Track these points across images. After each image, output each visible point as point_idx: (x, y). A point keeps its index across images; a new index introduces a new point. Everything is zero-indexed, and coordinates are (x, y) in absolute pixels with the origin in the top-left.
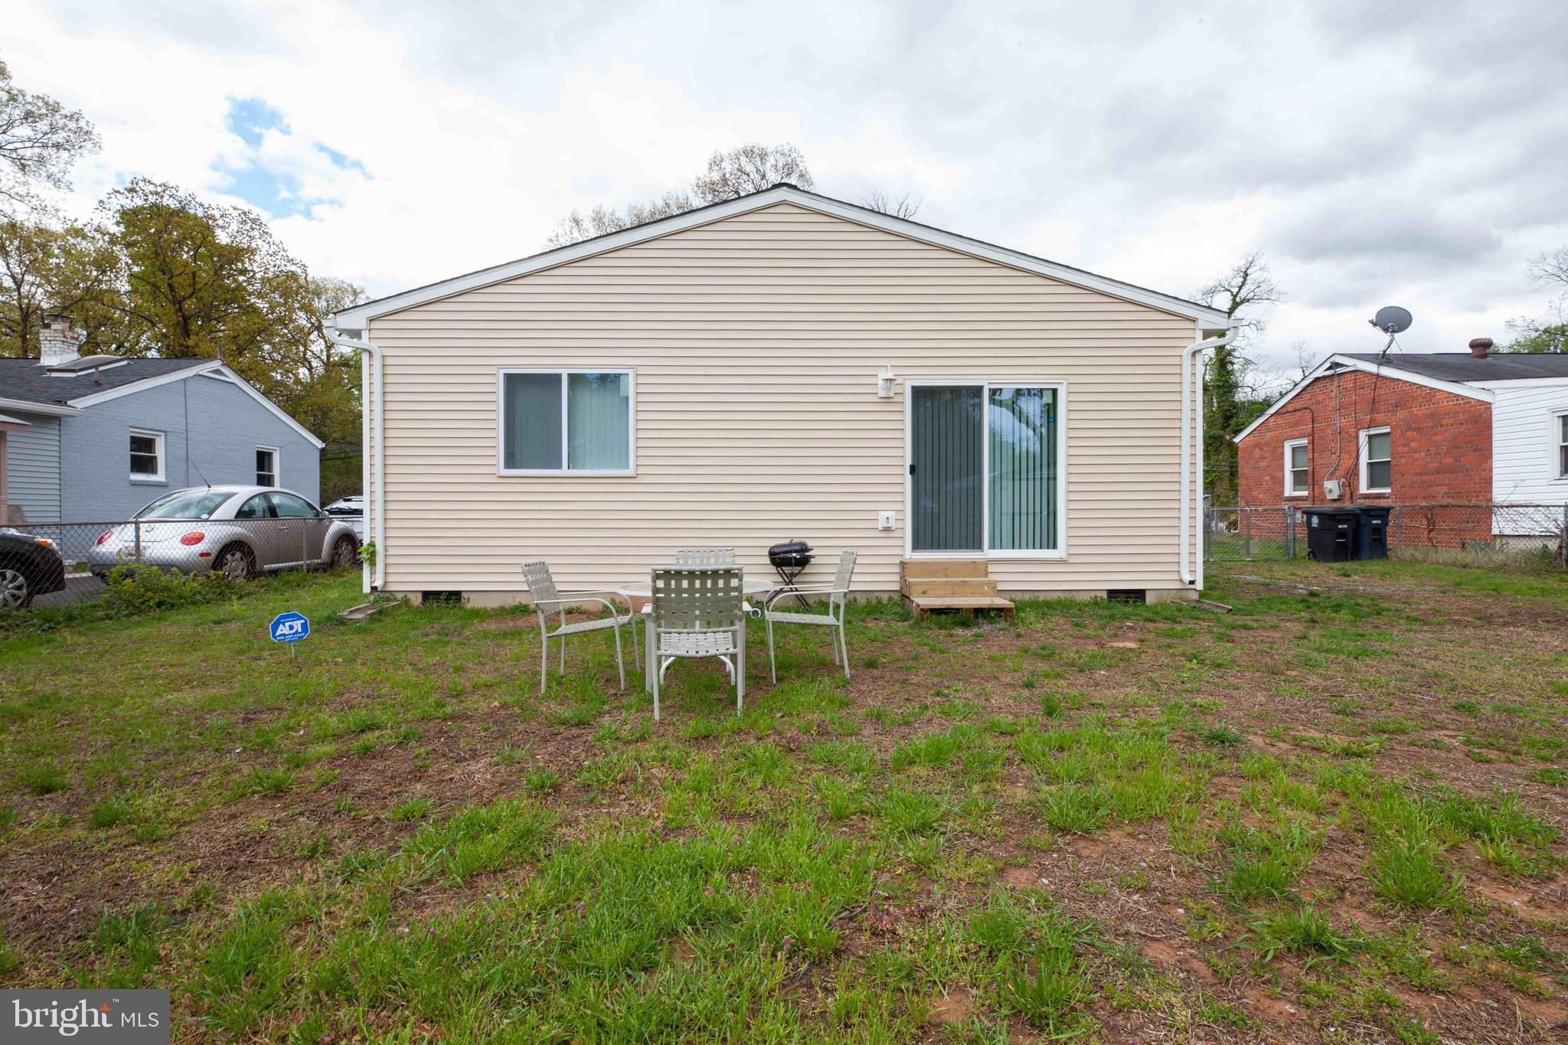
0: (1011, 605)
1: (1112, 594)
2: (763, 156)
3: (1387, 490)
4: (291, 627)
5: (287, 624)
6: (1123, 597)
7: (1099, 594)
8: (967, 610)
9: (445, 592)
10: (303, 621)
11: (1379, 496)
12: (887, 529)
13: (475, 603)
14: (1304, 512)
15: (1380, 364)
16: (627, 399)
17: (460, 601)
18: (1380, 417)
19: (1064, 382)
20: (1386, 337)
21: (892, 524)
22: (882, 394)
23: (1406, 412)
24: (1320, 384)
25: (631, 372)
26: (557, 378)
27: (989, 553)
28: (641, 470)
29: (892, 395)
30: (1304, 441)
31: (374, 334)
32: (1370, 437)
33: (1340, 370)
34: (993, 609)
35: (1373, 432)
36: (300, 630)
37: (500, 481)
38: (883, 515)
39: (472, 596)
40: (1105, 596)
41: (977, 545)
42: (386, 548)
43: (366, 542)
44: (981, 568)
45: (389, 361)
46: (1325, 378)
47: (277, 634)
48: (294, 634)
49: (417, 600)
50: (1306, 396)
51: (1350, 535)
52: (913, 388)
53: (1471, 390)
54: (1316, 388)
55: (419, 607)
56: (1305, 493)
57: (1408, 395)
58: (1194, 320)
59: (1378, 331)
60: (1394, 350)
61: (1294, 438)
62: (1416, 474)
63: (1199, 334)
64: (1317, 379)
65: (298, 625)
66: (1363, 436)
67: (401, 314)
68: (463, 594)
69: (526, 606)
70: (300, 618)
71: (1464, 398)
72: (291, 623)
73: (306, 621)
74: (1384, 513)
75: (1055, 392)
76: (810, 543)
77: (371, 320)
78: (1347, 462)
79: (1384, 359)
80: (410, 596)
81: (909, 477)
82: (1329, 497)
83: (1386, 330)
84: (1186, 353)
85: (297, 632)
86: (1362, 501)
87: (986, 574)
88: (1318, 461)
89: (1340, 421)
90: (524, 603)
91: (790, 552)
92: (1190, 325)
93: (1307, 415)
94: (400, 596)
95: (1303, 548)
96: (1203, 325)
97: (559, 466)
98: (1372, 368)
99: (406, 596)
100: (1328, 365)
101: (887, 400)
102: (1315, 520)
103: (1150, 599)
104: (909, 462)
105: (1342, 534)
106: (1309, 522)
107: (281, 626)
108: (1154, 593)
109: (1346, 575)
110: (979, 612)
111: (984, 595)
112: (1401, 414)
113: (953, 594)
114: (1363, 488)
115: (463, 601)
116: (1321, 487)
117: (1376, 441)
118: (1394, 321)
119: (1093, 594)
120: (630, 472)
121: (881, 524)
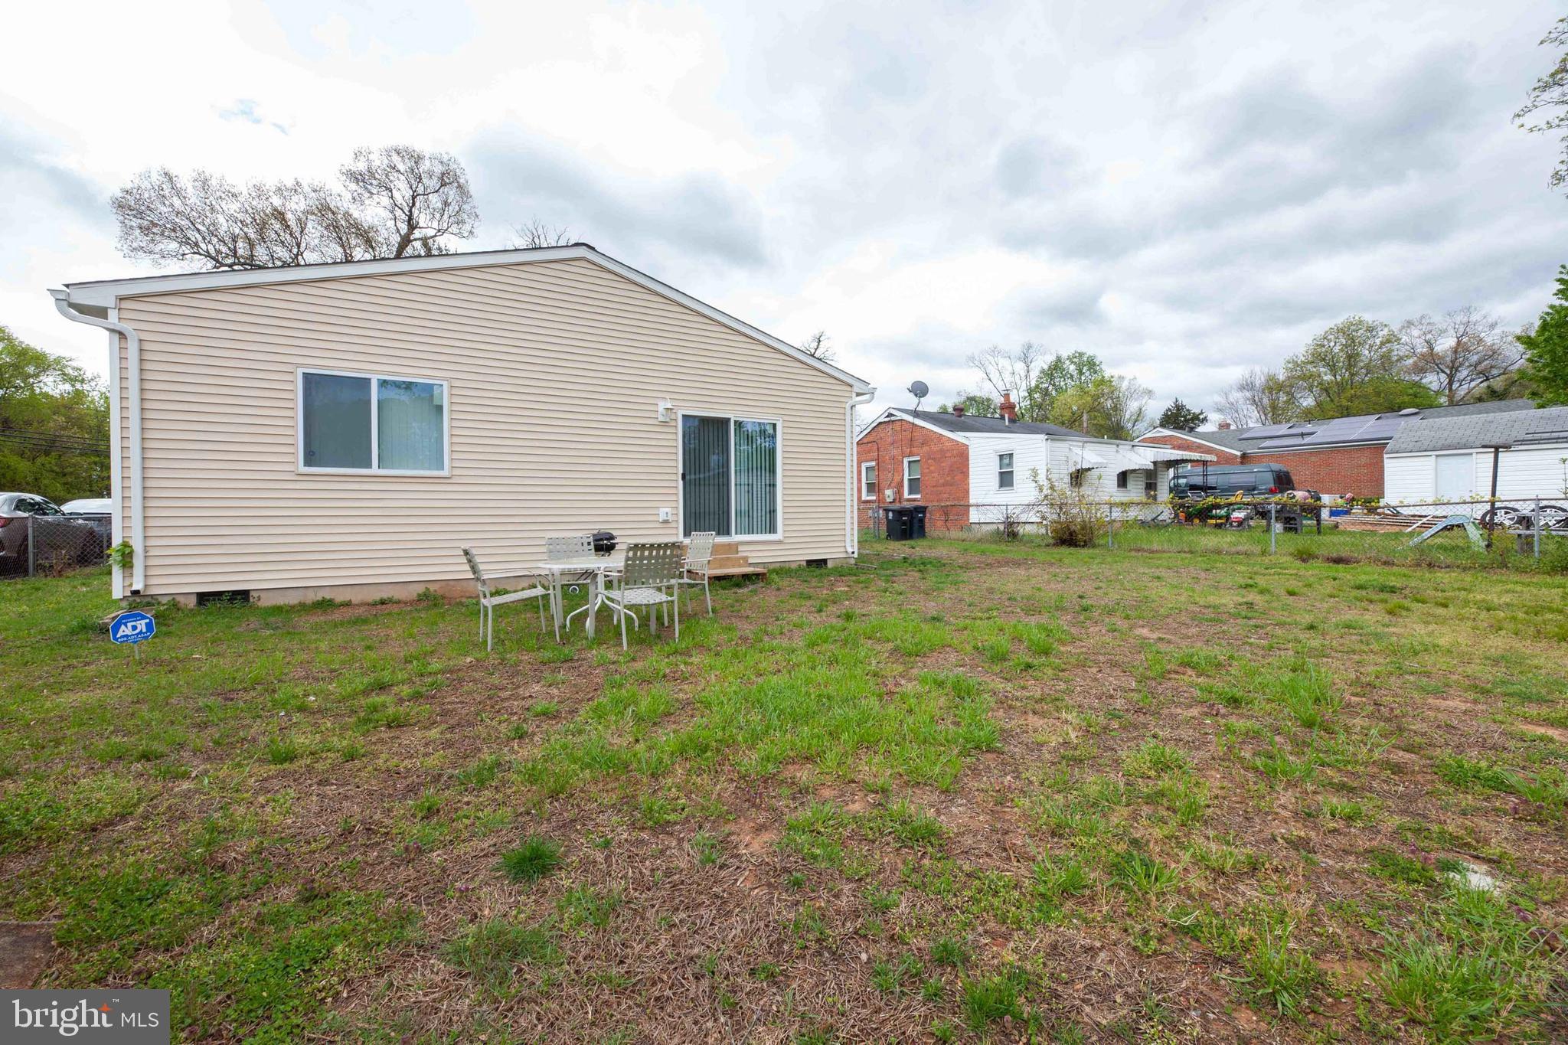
0: (765, 571)
1: (809, 562)
2: (418, 159)
3: (918, 496)
4: (134, 628)
5: (129, 625)
6: (814, 565)
7: (802, 563)
8: (738, 576)
9: (228, 592)
10: (148, 621)
11: (914, 500)
12: (666, 522)
13: (266, 601)
14: (884, 510)
15: (914, 417)
16: (440, 408)
17: (248, 601)
18: (914, 450)
19: (780, 419)
20: (916, 400)
21: (670, 518)
22: (661, 419)
23: (927, 448)
24: (882, 426)
25: (445, 384)
26: (366, 382)
27: (735, 538)
28: (456, 472)
29: (668, 420)
30: (873, 464)
31: (124, 315)
32: (910, 462)
33: (893, 418)
34: (754, 574)
35: (912, 459)
36: (144, 630)
37: (301, 478)
38: (663, 511)
39: (263, 595)
40: (805, 564)
41: (728, 533)
42: (146, 549)
43: (116, 541)
44: (733, 548)
45: (147, 346)
46: (885, 422)
47: (118, 636)
48: (137, 634)
49: (192, 602)
50: (874, 434)
51: (908, 524)
52: (683, 416)
53: (959, 437)
54: (880, 429)
55: (192, 610)
56: (874, 498)
57: (928, 438)
58: (851, 386)
59: (912, 395)
60: (920, 409)
61: (867, 461)
62: (934, 487)
63: (854, 395)
64: (880, 423)
65: (142, 625)
66: (906, 461)
67: (166, 297)
68: (252, 593)
69: (331, 600)
70: (144, 618)
71: (956, 441)
72: (134, 623)
73: (151, 620)
74: (923, 510)
75: (774, 425)
76: (615, 533)
77: (122, 299)
78: (897, 478)
79: (916, 414)
80: (178, 598)
81: (681, 482)
82: (888, 500)
83: (916, 395)
84: (848, 406)
85: (141, 632)
86: (905, 503)
87: (737, 552)
88: (881, 478)
89: (895, 452)
90: (328, 598)
91: (602, 540)
92: (849, 389)
93: (875, 448)
94: (164, 600)
95: (884, 533)
96: (856, 389)
97: (369, 465)
98: (910, 418)
99: (174, 599)
100: (886, 414)
101: (665, 423)
102: (891, 514)
103: (830, 565)
104: (681, 471)
105: (904, 523)
106: (887, 517)
107: (123, 627)
108: (832, 560)
109: (913, 548)
110: (747, 577)
111: (740, 566)
112: (926, 449)
113: (721, 567)
114: (906, 495)
115: (251, 600)
116: (884, 494)
117: (912, 464)
118: (920, 390)
119: (798, 563)
120: (445, 473)
121: (662, 518)
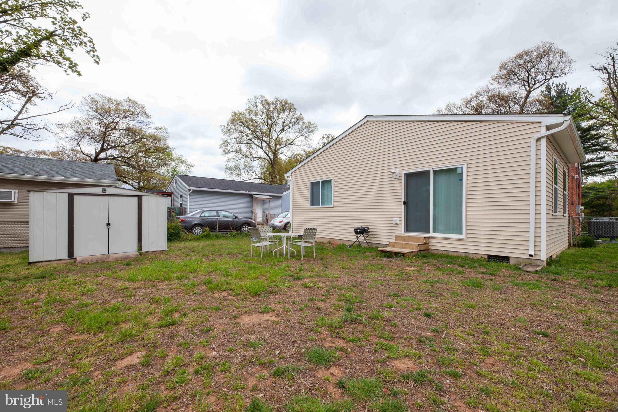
1: (490, 257)
6: (497, 259)
7: (483, 256)
12: (396, 224)
19: (465, 163)
21: (397, 222)
22: (394, 177)
25: (333, 179)
26: (320, 182)
28: (335, 205)
29: (398, 177)
31: (292, 176)
37: (310, 209)
38: (395, 219)
40: (486, 257)
41: (429, 232)
42: (293, 224)
44: (421, 240)
45: (294, 182)
52: (405, 174)
58: (540, 122)
63: (544, 129)
75: (462, 168)
77: (292, 173)
81: (403, 206)
84: (533, 140)
91: (363, 230)
92: (537, 125)
97: (319, 205)
101: (397, 179)
103: (512, 262)
104: (403, 200)
108: (514, 259)
113: (403, 247)
119: (480, 256)
120: (332, 206)
121: (394, 222)
